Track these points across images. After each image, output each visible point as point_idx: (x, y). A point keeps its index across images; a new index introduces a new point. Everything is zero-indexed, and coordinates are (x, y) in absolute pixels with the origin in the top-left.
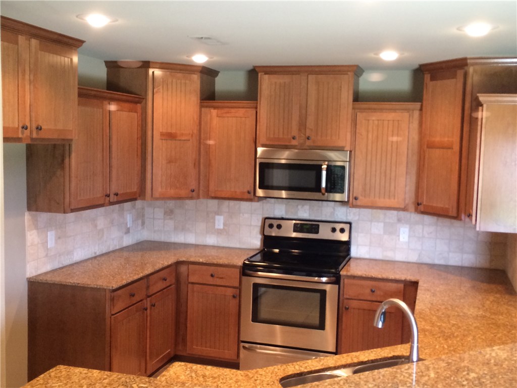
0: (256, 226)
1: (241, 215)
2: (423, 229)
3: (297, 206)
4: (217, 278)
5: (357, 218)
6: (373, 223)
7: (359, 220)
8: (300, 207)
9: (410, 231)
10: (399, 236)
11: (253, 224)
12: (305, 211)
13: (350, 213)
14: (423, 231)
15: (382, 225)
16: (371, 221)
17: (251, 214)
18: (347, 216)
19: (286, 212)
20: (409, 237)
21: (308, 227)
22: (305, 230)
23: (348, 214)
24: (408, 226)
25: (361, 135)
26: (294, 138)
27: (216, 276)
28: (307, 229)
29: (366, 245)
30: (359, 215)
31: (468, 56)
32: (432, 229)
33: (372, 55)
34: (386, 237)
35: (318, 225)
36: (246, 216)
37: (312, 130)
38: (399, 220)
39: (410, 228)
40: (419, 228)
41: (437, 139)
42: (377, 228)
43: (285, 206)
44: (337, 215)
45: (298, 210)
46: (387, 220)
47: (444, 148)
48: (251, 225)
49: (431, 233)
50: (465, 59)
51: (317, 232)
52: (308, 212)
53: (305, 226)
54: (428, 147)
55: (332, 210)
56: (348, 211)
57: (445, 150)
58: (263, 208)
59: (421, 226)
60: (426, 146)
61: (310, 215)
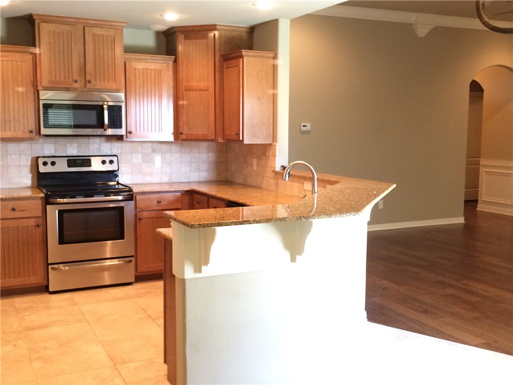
0: (26, 166)
1: (9, 156)
2: (171, 156)
3: (66, 145)
4: (18, 211)
5: (119, 152)
6: (133, 155)
7: (121, 153)
8: (68, 145)
9: (162, 159)
10: (154, 163)
11: (21, 164)
12: (73, 149)
13: (113, 148)
14: (171, 158)
15: (140, 155)
16: (132, 153)
17: (20, 155)
18: (111, 150)
19: (56, 150)
20: (162, 163)
21: (80, 162)
22: (79, 165)
23: (112, 149)
24: (160, 154)
25: (130, 80)
26: (76, 82)
27: (17, 210)
28: (80, 163)
29: (129, 174)
30: (121, 149)
31: (217, 24)
32: (178, 155)
33: (158, 16)
34: (144, 165)
35: (90, 160)
36: (14, 157)
37: (91, 75)
38: (153, 151)
39: (162, 156)
40: (168, 156)
41: (194, 84)
42: (137, 159)
43: (54, 145)
44: (103, 150)
45: (67, 148)
46: (144, 152)
47: (200, 90)
48: (20, 166)
49: (177, 159)
50: (216, 25)
51: (90, 166)
52: (76, 149)
53: (78, 161)
54: (186, 90)
55: (98, 146)
56: (112, 146)
57: (201, 92)
58: (31, 148)
59: (169, 154)
60: (184, 90)
61: (78, 152)
